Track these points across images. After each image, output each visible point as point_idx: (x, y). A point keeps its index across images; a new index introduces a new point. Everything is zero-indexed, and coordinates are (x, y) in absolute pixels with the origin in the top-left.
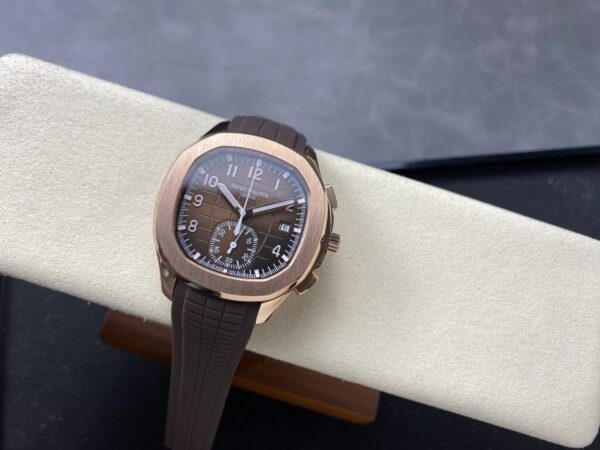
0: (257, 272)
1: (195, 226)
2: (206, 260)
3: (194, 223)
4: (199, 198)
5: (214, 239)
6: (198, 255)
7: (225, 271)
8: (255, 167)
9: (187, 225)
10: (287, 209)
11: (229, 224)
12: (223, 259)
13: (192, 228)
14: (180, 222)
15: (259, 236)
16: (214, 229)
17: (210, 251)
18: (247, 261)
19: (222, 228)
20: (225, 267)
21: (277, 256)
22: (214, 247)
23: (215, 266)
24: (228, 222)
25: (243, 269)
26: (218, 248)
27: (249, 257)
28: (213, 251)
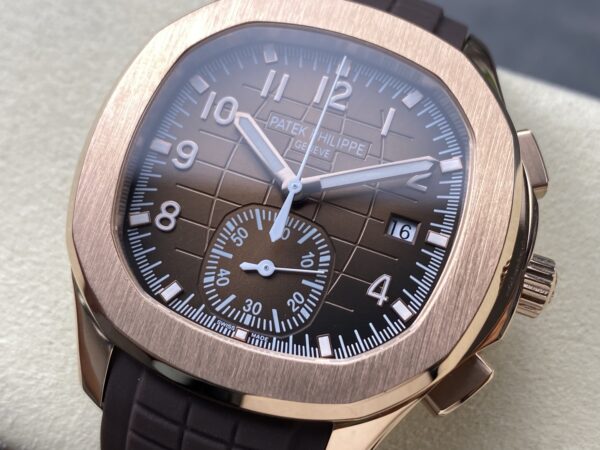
0: (324, 342)
1: (172, 216)
2: (195, 304)
3: (170, 209)
4: (187, 149)
5: (217, 252)
6: (174, 289)
7: (241, 334)
8: (332, 78)
9: (154, 212)
10: (412, 183)
11: (258, 214)
12: (238, 304)
13: (165, 221)
14: (138, 204)
15: (334, 249)
16: (219, 225)
17: (206, 280)
18: (299, 311)
19: (240, 225)
20: (242, 325)
21: (380, 303)
22: (218, 271)
23: (215, 321)
24: (257, 211)
25: (289, 331)
26: (228, 273)
27: (306, 302)
28: (215, 282)
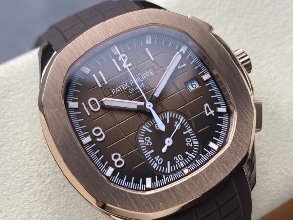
1: (119, 159)
2: (160, 178)
3: (116, 157)
4: (97, 131)
5: (147, 154)
6: (149, 181)
7: (186, 171)
8: (116, 57)
9: (112, 164)
10: (179, 67)
12: (173, 163)
13: (120, 163)
14: (102, 168)
16: (137, 145)
17: (154, 167)
18: (193, 144)
19: (144, 137)
20: (182, 168)
21: (213, 115)
22: (155, 160)
23: (173, 176)
24: (144, 127)
25: (198, 154)
26: (158, 157)
27: (192, 139)
28: (158, 164)
